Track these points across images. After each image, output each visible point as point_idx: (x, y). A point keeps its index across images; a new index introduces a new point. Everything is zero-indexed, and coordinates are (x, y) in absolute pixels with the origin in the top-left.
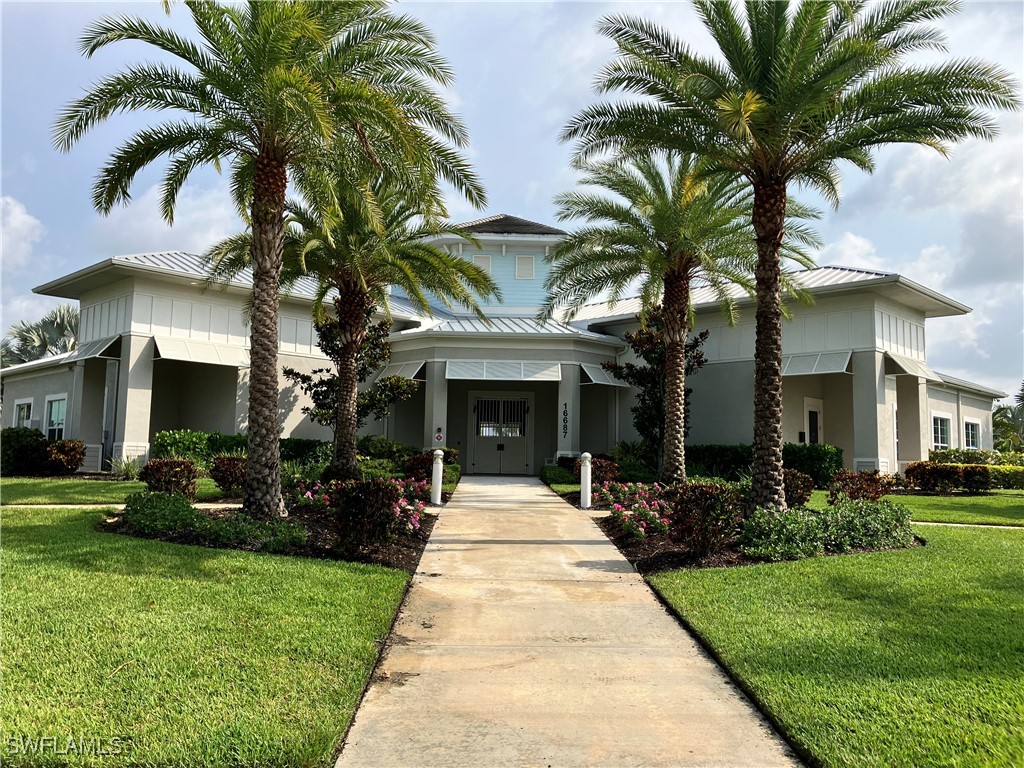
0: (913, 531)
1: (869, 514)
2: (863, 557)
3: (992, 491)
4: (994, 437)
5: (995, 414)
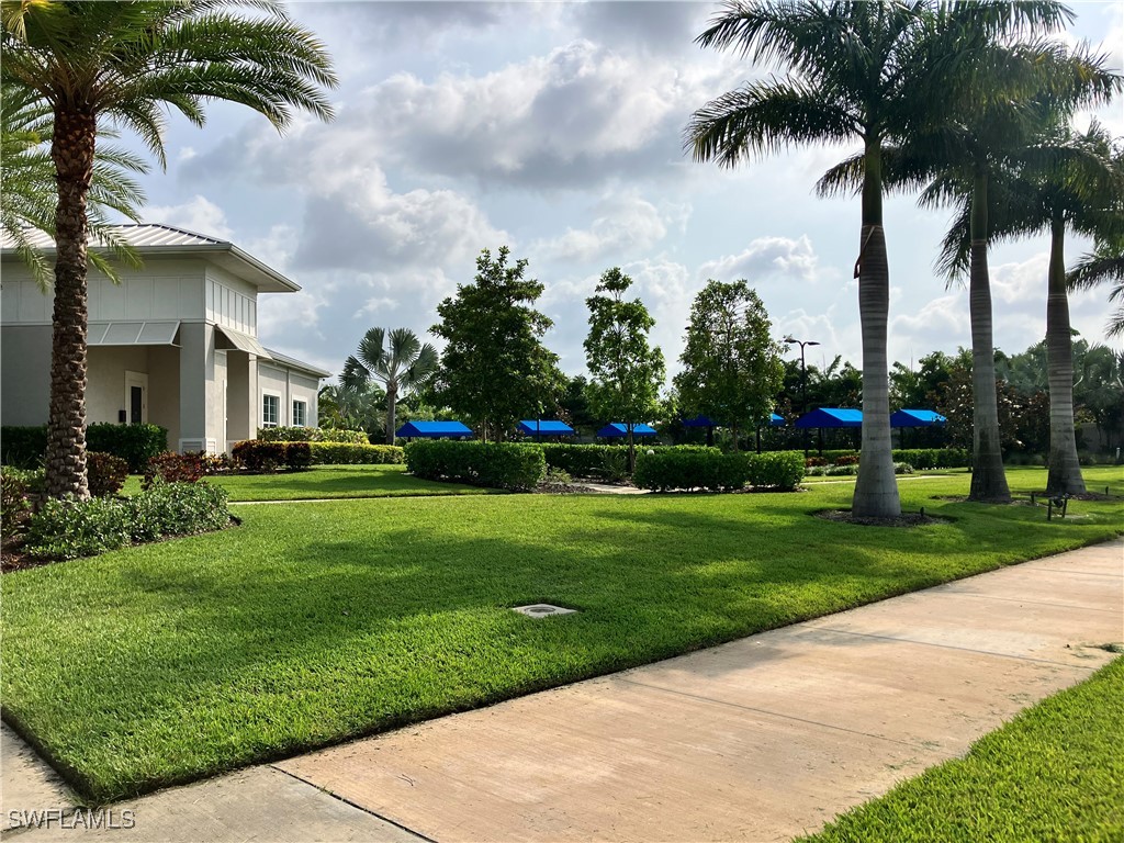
0: (230, 512)
1: (183, 497)
2: (174, 544)
3: (313, 467)
4: (320, 415)
5: (320, 393)
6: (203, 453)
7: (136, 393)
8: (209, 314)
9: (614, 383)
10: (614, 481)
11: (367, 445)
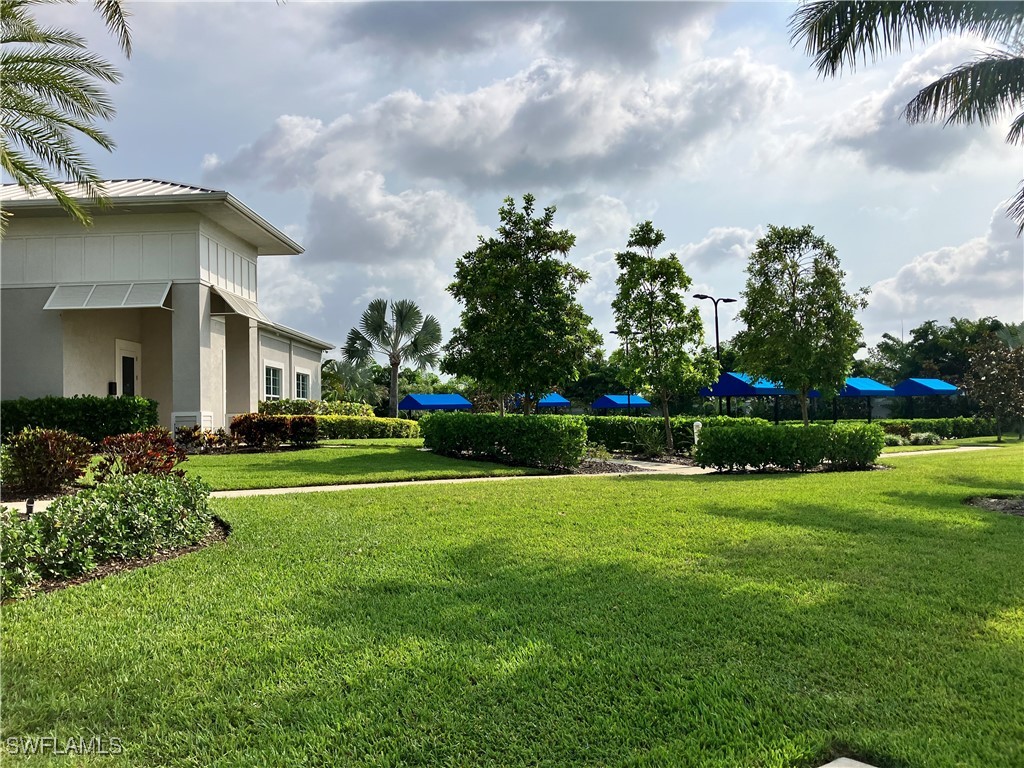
0: (216, 512)
3: (319, 442)
4: (323, 388)
5: (323, 366)
6: (197, 428)
7: (128, 363)
8: (204, 274)
9: (645, 349)
10: (651, 457)
11: (373, 417)
